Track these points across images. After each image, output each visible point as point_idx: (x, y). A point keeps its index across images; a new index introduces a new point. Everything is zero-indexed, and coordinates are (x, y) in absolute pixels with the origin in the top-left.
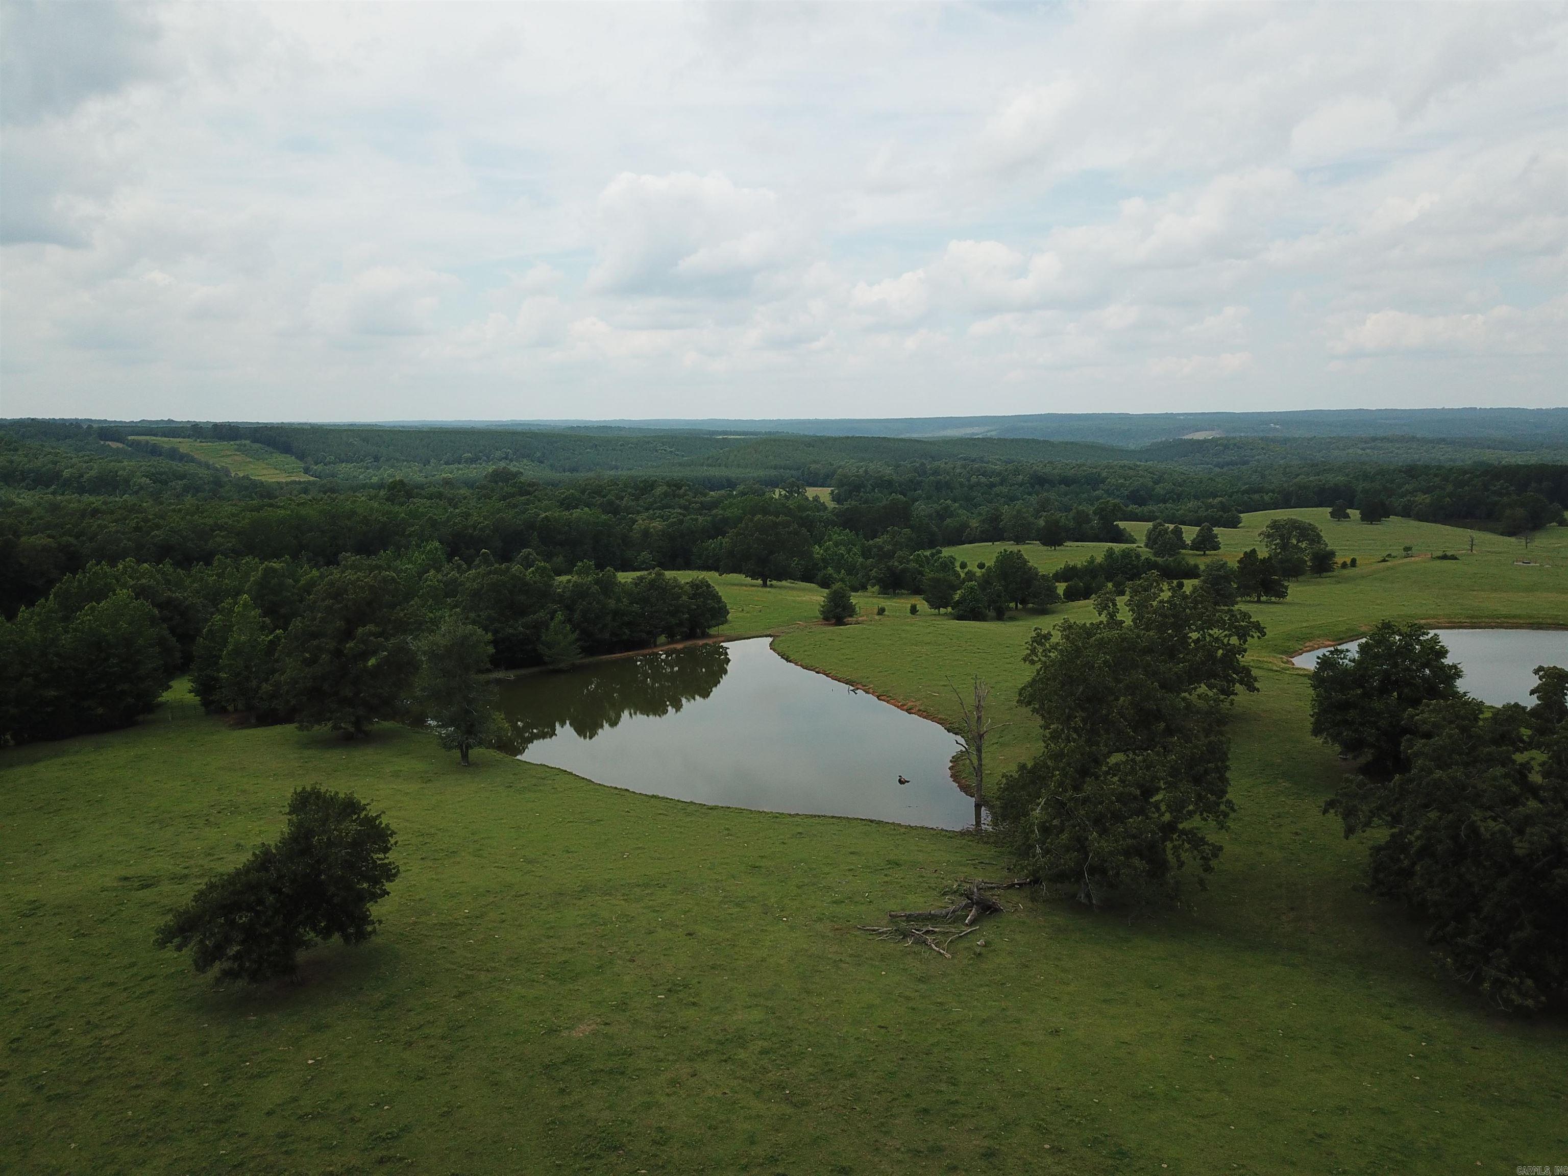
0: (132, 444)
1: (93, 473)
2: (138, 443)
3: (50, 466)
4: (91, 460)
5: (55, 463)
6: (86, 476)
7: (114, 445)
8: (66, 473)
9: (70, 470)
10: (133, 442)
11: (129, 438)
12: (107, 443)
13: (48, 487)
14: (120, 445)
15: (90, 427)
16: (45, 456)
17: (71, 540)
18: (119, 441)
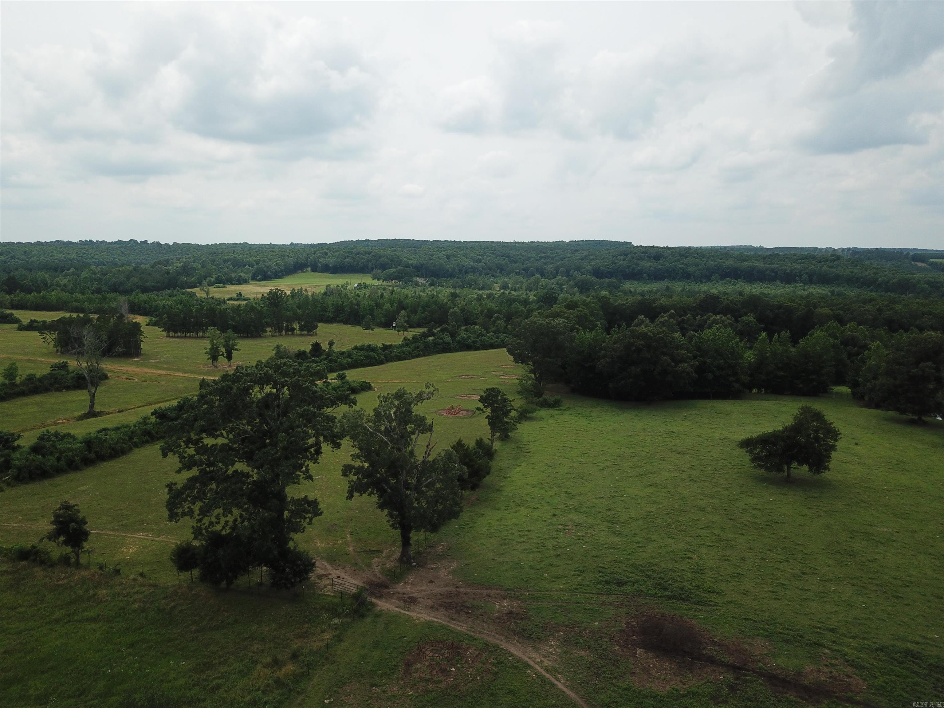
0: (931, 264)
1: (895, 280)
2: (936, 263)
3: (873, 275)
4: (896, 273)
5: (875, 274)
6: (891, 282)
7: (920, 264)
8: (880, 280)
9: (883, 278)
10: (933, 263)
11: (931, 260)
12: (916, 263)
13: (869, 287)
14: (923, 265)
15: (908, 254)
16: (871, 270)
18: (923, 261)
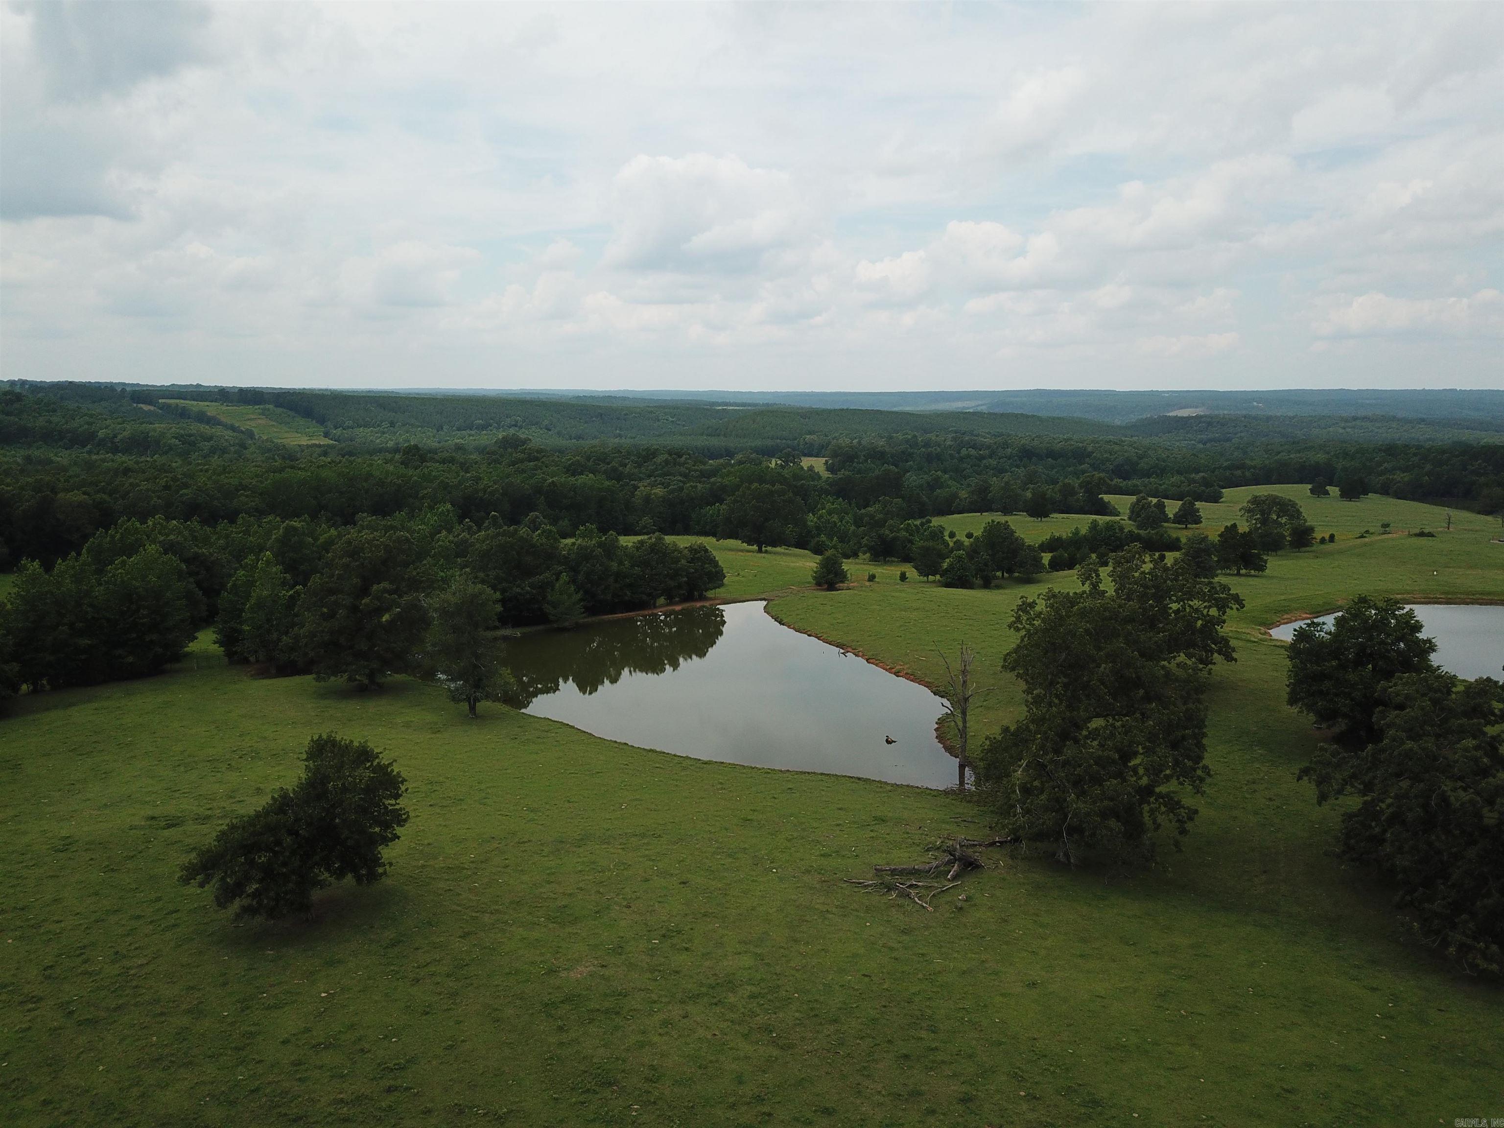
0: (162, 407)
1: (126, 434)
2: (169, 406)
3: (86, 426)
4: (124, 422)
5: (91, 424)
6: (119, 437)
7: (146, 407)
8: (101, 434)
9: (105, 431)
10: (164, 405)
11: (160, 401)
12: (140, 406)
13: (84, 446)
14: (152, 408)
15: (123, 390)
16: (81, 417)
17: (105, 497)
18: (150, 403)
